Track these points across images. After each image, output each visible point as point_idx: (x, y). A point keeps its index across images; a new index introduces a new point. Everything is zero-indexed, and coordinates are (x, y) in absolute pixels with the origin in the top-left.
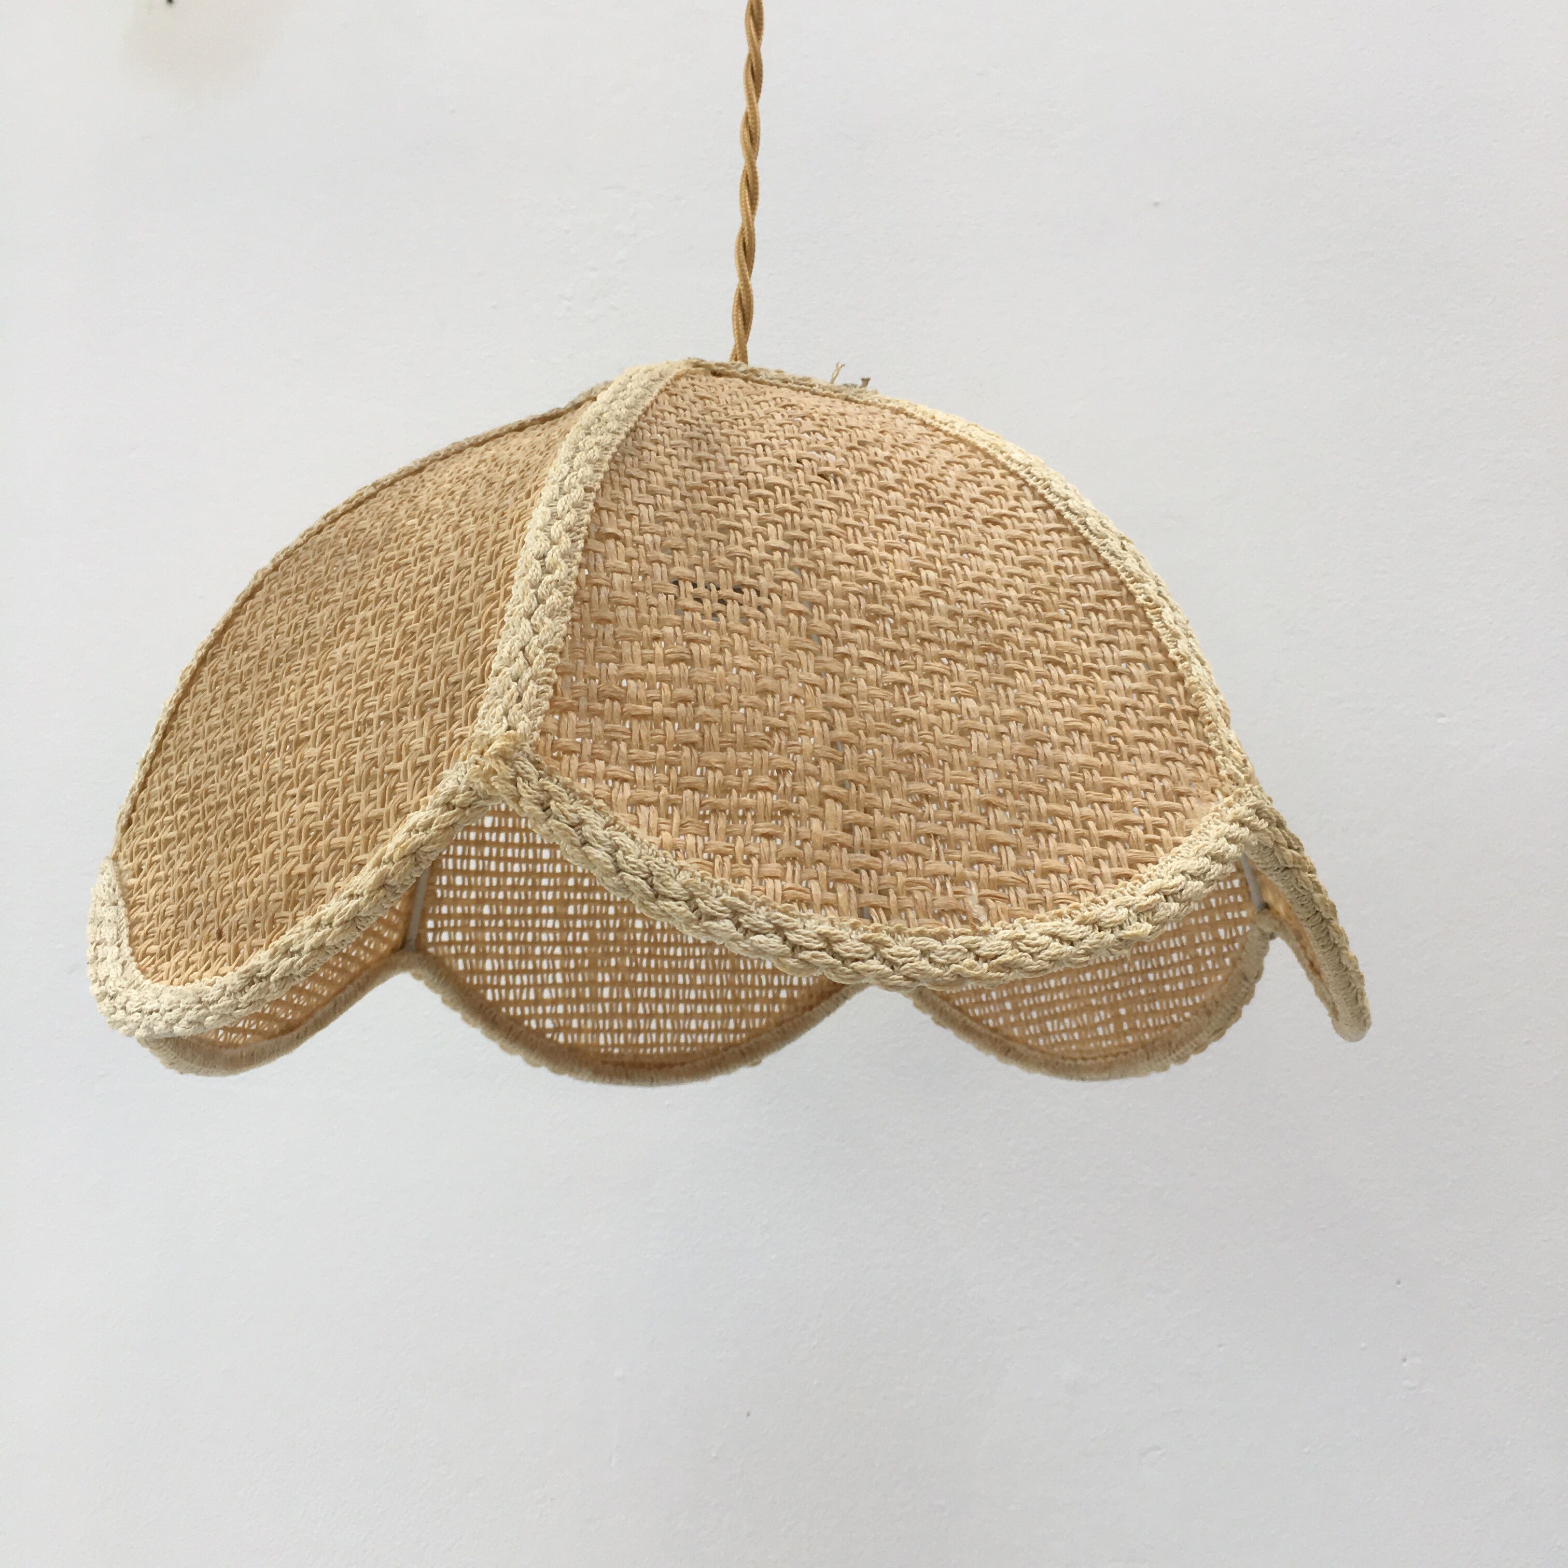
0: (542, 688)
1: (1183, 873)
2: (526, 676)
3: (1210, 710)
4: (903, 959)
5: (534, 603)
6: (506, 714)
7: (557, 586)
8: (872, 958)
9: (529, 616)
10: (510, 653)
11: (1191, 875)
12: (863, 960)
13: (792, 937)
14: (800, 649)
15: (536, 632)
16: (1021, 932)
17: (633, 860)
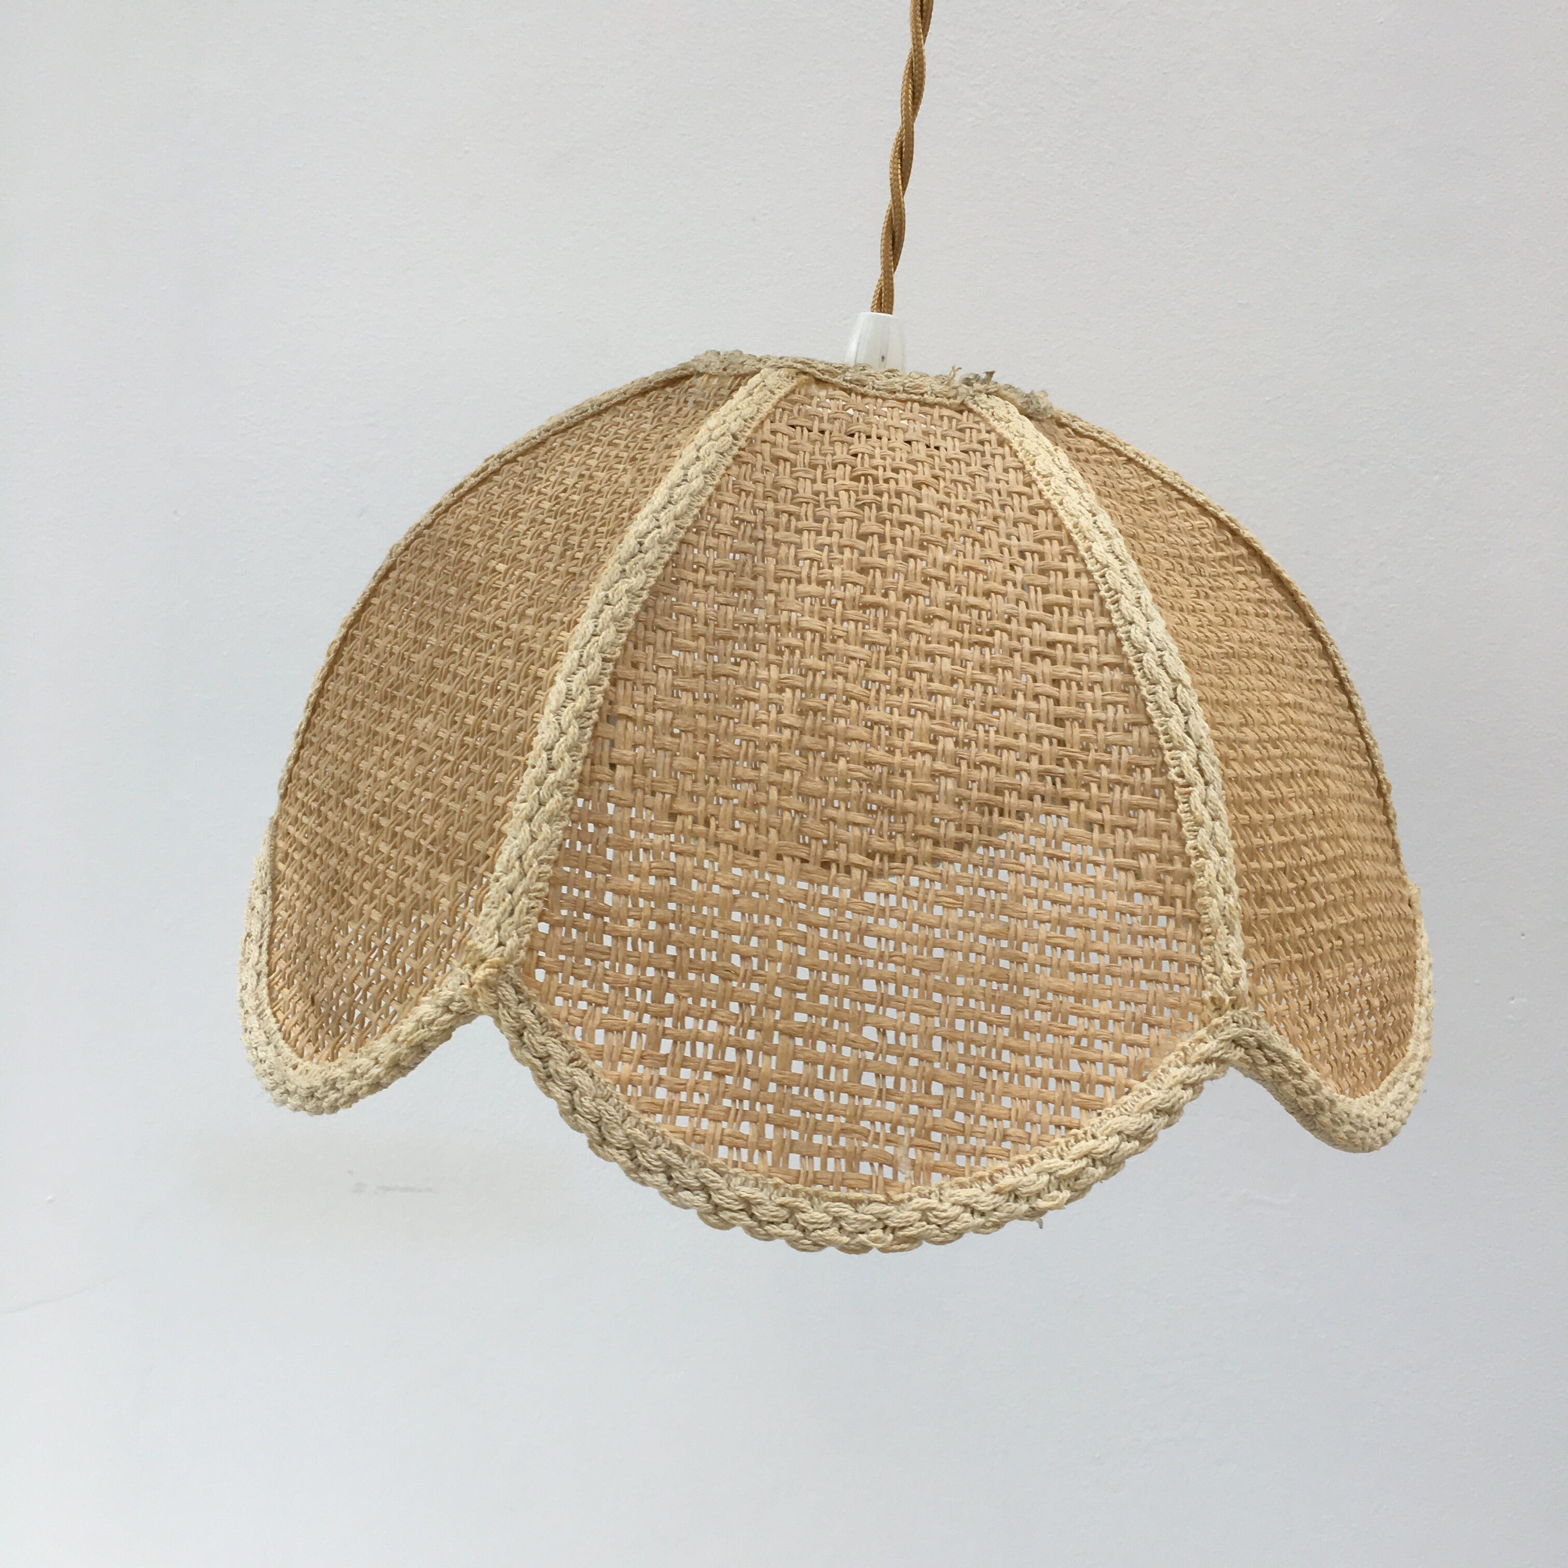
0: (533, 904)
1: (1119, 1133)
2: (519, 890)
3: (1211, 921)
4: (815, 1226)
5: (536, 805)
6: (498, 928)
7: (558, 788)
8: (786, 1221)
9: (530, 820)
10: (508, 861)
11: (1128, 1136)
12: (777, 1224)
13: (716, 1198)
14: (788, 855)
15: (534, 839)
16: (934, 1202)
17: (587, 1103)
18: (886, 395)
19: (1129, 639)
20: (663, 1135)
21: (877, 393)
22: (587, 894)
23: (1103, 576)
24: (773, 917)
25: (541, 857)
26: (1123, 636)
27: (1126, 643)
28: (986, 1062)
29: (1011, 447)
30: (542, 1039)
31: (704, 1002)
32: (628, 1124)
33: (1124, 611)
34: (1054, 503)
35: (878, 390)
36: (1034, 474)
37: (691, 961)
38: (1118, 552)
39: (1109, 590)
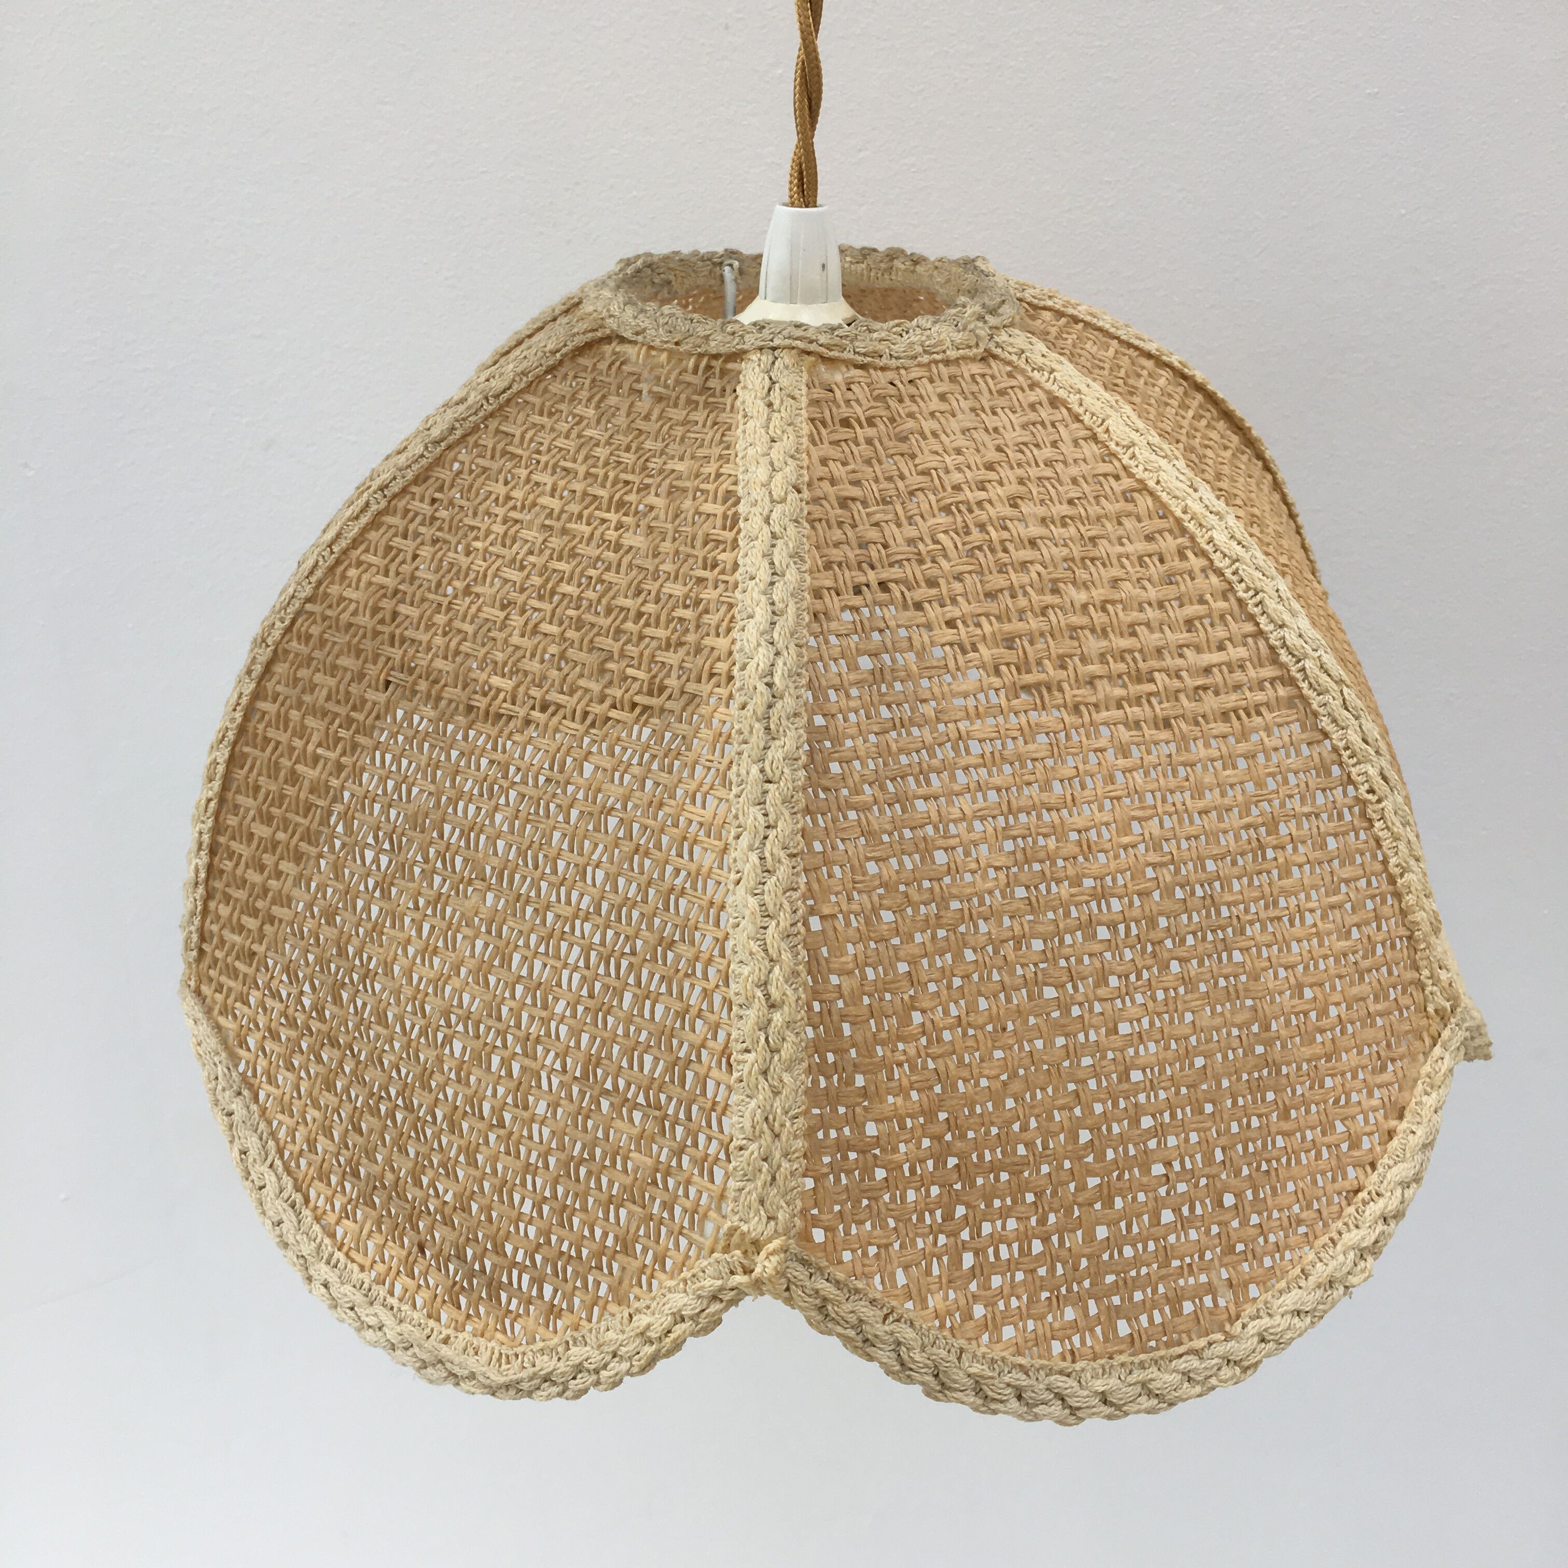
0: (795, 1165)
13: (1072, 1402)
15: (776, 1093)
16: (1265, 1322)
17: (917, 1358)
18: (908, 363)
19: (1284, 645)
20: (1003, 1359)
21: (898, 363)
22: (847, 1131)
23: (1235, 573)
24: (1043, 1089)
25: (792, 1113)
26: (1277, 643)
27: (1282, 651)
28: (1265, 1156)
29: (1069, 409)
30: (848, 1306)
31: (997, 1203)
32: (966, 1363)
33: (1273, 615)
34: (1151, 484)
35: (897, 358)
36: (1112, 446)
37: (976, 1165)
38: (1238, 535)
39: (1248, 589)
